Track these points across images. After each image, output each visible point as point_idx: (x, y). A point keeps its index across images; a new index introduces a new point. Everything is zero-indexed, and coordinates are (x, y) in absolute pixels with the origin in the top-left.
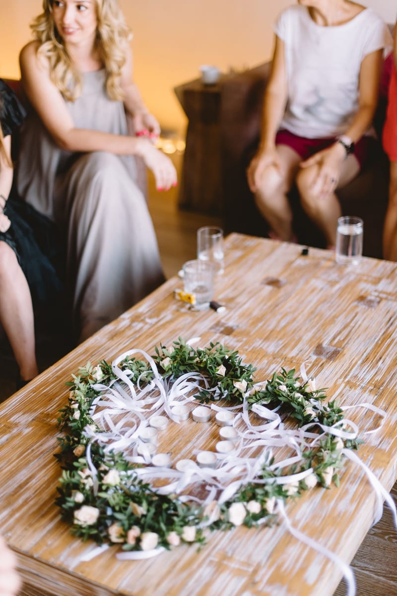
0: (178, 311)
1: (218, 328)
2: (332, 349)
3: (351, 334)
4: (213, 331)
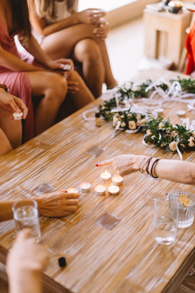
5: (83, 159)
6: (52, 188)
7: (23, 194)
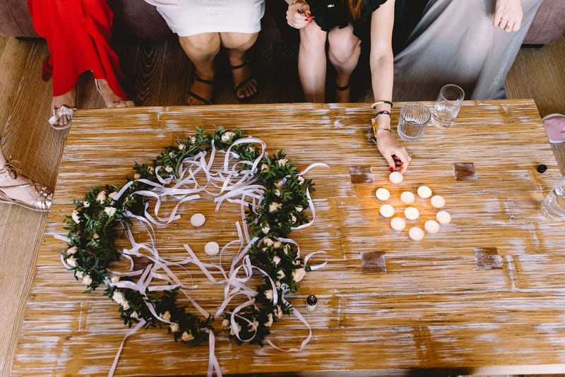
4: (352, 169)
5: (402, 263)
6: (477, 254)
7: (516, 273)
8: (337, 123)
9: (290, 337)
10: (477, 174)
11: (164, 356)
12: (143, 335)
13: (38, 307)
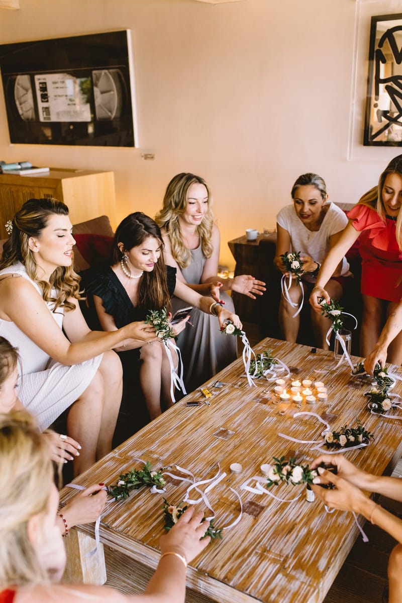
0: (232, 387)
1: (258, 399)
2: (332, 415)
3: (344, 406)
4: (255, 401)
8: (213, 393)
9: (359, 464)
10: (298, 368)
11: (335, 521)
12: (311, 526)
13: (239, 579)
